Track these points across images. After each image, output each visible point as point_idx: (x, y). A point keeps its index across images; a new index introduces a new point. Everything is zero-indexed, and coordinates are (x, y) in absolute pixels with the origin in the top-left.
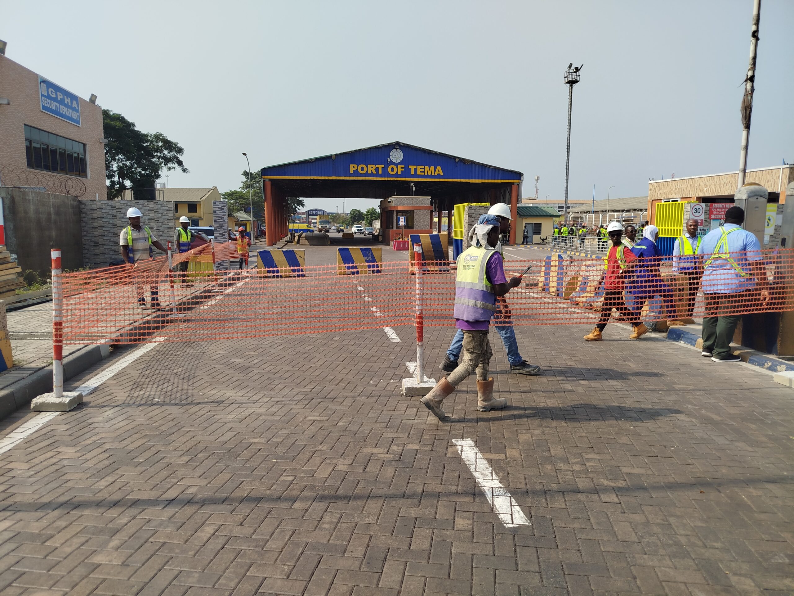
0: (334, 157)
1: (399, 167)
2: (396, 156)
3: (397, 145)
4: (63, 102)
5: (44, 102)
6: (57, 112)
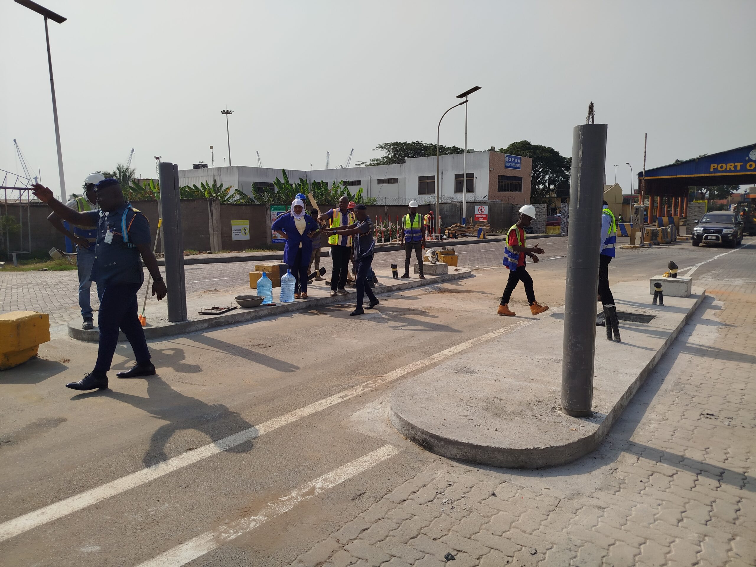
0: (697, 161)
2: (755, 155)
4: (514, 162)
5: (507, 164)
6: (511, 167)
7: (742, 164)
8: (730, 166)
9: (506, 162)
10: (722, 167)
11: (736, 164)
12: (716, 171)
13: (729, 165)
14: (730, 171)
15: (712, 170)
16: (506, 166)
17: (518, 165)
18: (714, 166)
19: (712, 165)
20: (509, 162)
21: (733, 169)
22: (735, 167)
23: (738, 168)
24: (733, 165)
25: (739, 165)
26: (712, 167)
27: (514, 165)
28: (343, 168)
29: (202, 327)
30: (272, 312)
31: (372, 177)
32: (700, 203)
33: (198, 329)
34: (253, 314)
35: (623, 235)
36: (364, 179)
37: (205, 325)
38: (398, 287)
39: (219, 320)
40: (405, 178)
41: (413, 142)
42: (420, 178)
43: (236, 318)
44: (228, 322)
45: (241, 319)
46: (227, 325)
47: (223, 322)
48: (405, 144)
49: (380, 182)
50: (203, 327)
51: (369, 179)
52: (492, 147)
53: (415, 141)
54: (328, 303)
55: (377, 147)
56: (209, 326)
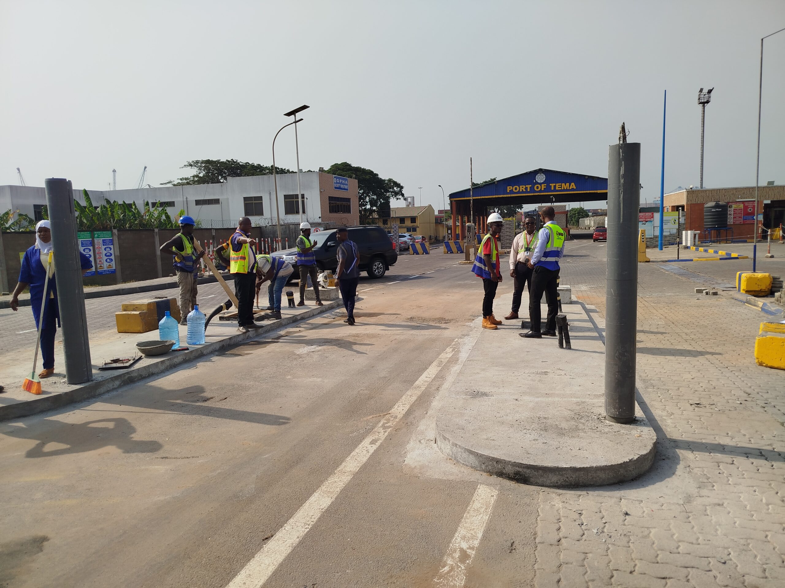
1: (543, 185)
2: (540, 178)
3: (540, 171)
4: (341, 183)
5: (335, 185)
6: (340, 188)
7: (531, 186)
8: (522, 188)
9: (335, 183)
10: (516, 189)
11: (526, 186)
12: (512, 192)
13: (521, 186)
14: (523, 192)
15: (508, 191)
16: (335, 188)
17: (346, 187)
18: (510, 188)
19: (508, 187)
20: (337, 183)
21: (524, 190)
22: (526, 188)
23: (529, 190)
24: (524, 187)
25: (529, 186)
26: (509, 188)
27: (342, 186)
28: (151, 187)
29: (113, 385)
30: (187, 359)
31: (188, 197)
32: (510, 221)
33: (109, 389)
34: (167, 363)
35: (449, 252)
36: (178, 199)
37: (117, 383)
38: (302, 315)
39: (132, 375)
40: (228, 199)
41: (227, 160)
42: (245, 199)
43: (150, 370)
44: (141, 375)
45: (155, 370)
46: (140, 379)
47: (136, 377)
48: (218, 162)
49: (198, 202)
50: (115, 386)
51: (185, 200)
52: (320, 168)
53: (230, 160)
54: (240, 341)
55: (185, 165)
56: (121, 384)
